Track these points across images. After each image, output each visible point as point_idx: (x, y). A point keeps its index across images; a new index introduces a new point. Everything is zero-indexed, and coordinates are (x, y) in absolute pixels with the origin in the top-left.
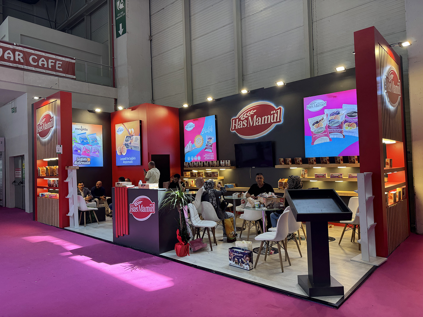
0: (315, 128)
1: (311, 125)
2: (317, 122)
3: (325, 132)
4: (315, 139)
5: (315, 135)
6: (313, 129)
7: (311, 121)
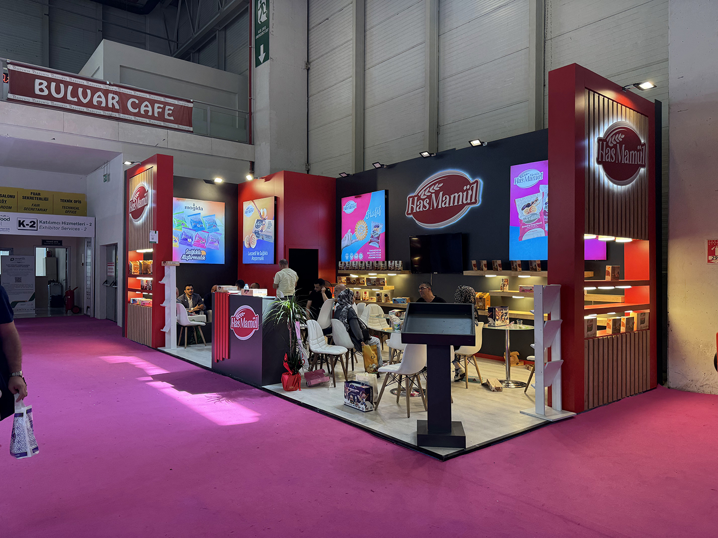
0: (524, 214)
1: (519, 210)
2: (528, 205)
3: (539, 221)
4: (524, 231)
5: (524, 225)
6: (523, 215)
7: (519, 203)
